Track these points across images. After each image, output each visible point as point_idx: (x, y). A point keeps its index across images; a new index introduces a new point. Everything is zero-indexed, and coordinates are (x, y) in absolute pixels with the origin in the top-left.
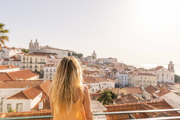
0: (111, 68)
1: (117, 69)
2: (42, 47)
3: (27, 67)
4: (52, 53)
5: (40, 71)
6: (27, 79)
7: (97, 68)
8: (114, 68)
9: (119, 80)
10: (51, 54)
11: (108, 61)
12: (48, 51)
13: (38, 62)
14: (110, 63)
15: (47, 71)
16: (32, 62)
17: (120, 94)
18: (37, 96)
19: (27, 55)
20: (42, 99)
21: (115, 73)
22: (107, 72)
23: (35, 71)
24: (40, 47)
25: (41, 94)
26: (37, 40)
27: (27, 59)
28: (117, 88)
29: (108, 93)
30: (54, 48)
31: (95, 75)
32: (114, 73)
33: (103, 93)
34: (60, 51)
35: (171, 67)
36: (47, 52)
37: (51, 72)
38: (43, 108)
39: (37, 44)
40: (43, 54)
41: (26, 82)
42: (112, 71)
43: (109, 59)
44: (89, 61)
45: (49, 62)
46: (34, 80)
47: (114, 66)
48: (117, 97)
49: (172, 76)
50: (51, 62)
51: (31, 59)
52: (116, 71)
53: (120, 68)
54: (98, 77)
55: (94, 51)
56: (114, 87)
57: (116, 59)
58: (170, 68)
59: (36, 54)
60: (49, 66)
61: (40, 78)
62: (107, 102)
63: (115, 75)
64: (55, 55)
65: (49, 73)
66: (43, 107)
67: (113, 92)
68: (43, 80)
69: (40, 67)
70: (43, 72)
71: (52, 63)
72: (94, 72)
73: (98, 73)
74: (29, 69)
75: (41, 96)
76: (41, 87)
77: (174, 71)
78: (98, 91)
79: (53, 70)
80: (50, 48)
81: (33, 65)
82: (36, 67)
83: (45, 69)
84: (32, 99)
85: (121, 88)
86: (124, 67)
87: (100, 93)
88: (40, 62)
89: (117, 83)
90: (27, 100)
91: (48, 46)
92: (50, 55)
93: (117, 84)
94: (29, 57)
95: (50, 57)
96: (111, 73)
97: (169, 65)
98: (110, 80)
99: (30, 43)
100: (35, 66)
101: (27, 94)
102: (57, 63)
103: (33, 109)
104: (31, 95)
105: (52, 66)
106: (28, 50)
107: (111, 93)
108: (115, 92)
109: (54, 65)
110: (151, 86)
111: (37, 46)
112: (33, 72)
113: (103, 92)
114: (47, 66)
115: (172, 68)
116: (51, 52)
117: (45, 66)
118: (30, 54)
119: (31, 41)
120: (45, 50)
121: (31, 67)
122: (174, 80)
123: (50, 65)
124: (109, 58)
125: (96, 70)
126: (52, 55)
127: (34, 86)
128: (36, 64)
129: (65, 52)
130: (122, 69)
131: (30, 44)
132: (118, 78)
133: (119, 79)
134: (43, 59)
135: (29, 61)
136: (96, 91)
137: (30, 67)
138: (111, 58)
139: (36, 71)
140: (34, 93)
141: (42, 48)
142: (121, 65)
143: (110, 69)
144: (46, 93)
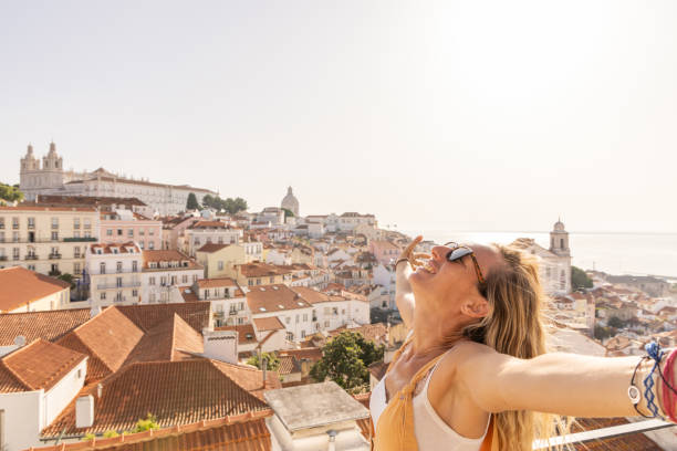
0: (357, 249)
1: (378, 253)
2: (77, 175)
3: (16, 257)
4: (122, 196)
5: (71, 272)
6: (13, 308)
7: (302, 251)
8: (365, 249)
9: (385, 293)
10: (119, 201)
11: (344, 227)
12: (104, 190)
13: (63, 234)
14: (351, 233)
15: (103, 271)
16: (37, 236)
17: (392, 343)
18: (65, 374)
19: (14, 208)
20: (86, 384)
21: (369, 268)
22: (341, 266)
23: (51, 274)
24: (70, 173)
25: (83, 366)
26: (52, 147)
27: (16, 226)
28: (380, 325)
29: (348, 345)
30: (128, 178)
31: (295, 277)
32: (366, 269)
33: (329, 347)
34: (151, 189)
35: (560, 244)
36: (100, 194)
37: (119, 275)
38: (95, 422)
39: (53, 161)
40: (86, 203)
41: (16, 320)
42: (360, 260)
43: (346, 218)
44: (270, 225)
45: (110, 233)
46: (48, 309)
47: (364, 243)
48: (382, 356)
49: (563, 274)
50: (120, 232)
51: (31, 224)
52: (374, 260)
53: (388, 251)
54: (306, 284)
55: (290, 190)
56: (367, 319)
57: (373, 216)
58: (558, 244)
59: (54, 201)
60: (112, 249)
61: (72, 300)
62: (346, 377)
63: (372, 277)
64: (134, 207)
65: (112, 280)
66: (95, 416)
67: (367, 341)
68: (89, 309)
69: (72, 256)
70: (85, 274)
71: (124, 239)
72: (293, 267)
73: (307, 271)
74: (25, 265)
75: (84, 373)
76: (82, 337)
77: (568, 256)
78: (309, 339)
79: (127, 265)
80: (112, 180)
81: (43, 250)
82: (55, 255)
83: (94, 262)
84: (47, 389)
85: (393, 324)
86: (400, 245)
87: (319, 345)
88: (72, 236)
89: (378, 304)
90: (21, 393)
91: (101, 170)
92: (114, 206)
93: (378, 309)
94: (24, 217)
95: (113, 216)
96: (354, 267)
97: (551, 233)
98: (353, 296)
99: (22, 160)
100: (50, 252)
101: (21, 371)
102: (143, 237)
103: (51, 427)
104: (42, 373)
105: (123, 250)
106: (17, 186)
107: (360, 343)
108: (375, 337)
109: (130, 244)
111: (55, 170)
112: (41, 277)
113: (330, 341)
114: (102, 249)
115: (562, 246)
116: (116, 195)
117: (93, 251)
118: (22, 206)
119: (30, 149)
120: (92, 187)
121: (33, 257)
122: (568, 286)
123: (113, 245)
124: (346, 215)
125: (298, 261)
126: (122, 206)
127: (50, 336)
128: (55, 245)
129: (174, 192)
130: (393, 252)
131: (24, 163)
132: (381, 286)
133: (383, 289)
134: (82, 223)
135: (24, 233)
136: (304, 340)
137: (27, 259)
138: (355, 215)
139: (54, 272)
140: (53, 361)
141: (76, 179)
142: (390, 238)
143: (352, 255)
144: (103, 359)
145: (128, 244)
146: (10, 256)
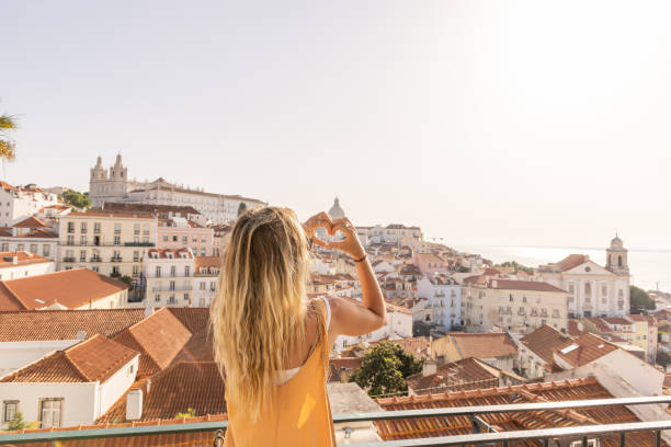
0: (401, 261)
1: (423, 265)
2: (139, 184)
3: (83, 259)
4: (179, 205)
5: (130, 275)
6: (82, 305)
7: (347, 262)
8: (409, 261)
9: (429, 306)
10: (175, 209)
11: (389, 239)
12: (162, 199)
13: (124, 239)
14: (396, 245)
15: (158, 274)
16: (101, 241)
17: (433, 357)
18: (119, 368)
19: (81, 214)
20: (137, 379)
21: (413, 281)
22: (385, 278)
23: (112, 275)
24: (133, 183)
25: (135, 362)
26: (119, 158)
27: (84, 230)
28: (423, 338)
29: (386, 356)
30: (185, 188)
31: (338, 287)
32: (410, 281)
33: (368, 357)
34: (205, 199)
35: (617, 260)
36: (159, 203)
37: (173, 279)
38: (143, 416)
39: (119, 171)
40: (145, 210)
41: (79, 316)
42: (403, 272)
43: (391, 230)
45: (166, 239)
46: (108, 307)
47: (409, 256)
48: (421, 369)
49: (621, 293)
50: (175, 239)
51: (97, 229)
52: (419, 273)
53: (432, 264)
54: (349, 295)
55: (337, 201)
56: (410, 333)
57: (418, 229)
58: (615, 262)
59: (118, 208)
60: (168, 254)
61: (130, 301)
62: (384, 388)
63: (416, 289)
64: (189, 215)
65: (166, 283)
66: (143, 410)
67: (408, 352)
68: (144, 309)
69: (131, 259)
70: (142, 277)
71: (179, 245)
72: (337, 276)
73: (351, 282)
74: (90, 266)
75: (136, 369)
76: (136, 335)
77: (627, 274)
78: (350, 349)
79: (180, 270)
80: (169, 189)
81: (106, 253)
82: (117, 258)
83: (150, 266)
84: (102, 381)
85: (435, 338)
86: (446, 258)
87: (359, 355)
88: (132, 241)
89: (422, 317)
90: (80, 384)
91: (161, 180)
92: (171, 214)
93: (421, 322)
94: (91, 222)
95: (170, 223)
96: (397, 279)
97: (608, 250)
98: (397, 308)
99: (92, 170)
100: (112, 255)
101: (81, 363)
102: (195, 244)
103: (104, 417)
104: (98, 366)
105: (178, 256)
106: (87, 194)
107: (400, 354)
108: (416, 350)
109: (184, 250)
110: (544, 327)
111: (121, 179)
112: (103, 278)
113: (370, 352)
114: (158, 254)
115: (620, 264)
116: (173, 204)
117: (150, 256)
118: (90, 213)
119: (99, 160)
120: (152, 196)
121: (97, 259)
122: (627, 306)
123: (168, 250)
124: (391, 227)
125: (342, 271)
126: (178, 214)
127: (108, 333)
128: (117, 248)
129: (227, 202)
130: (438, 264)
131: (94, 173)
132: (425, 299)
133: (426, 302)
134: (142, 229)
135: (90, 238)
136: (345, 349)
137: (92, 261)
138: (400, 227)
139: (115, 273)
140: (109, 356)
141: (138, 188)
142: (436, 251)
143: (397, 267)
144: (153, 356)
145: (181, 250)
146: (78, 259)
